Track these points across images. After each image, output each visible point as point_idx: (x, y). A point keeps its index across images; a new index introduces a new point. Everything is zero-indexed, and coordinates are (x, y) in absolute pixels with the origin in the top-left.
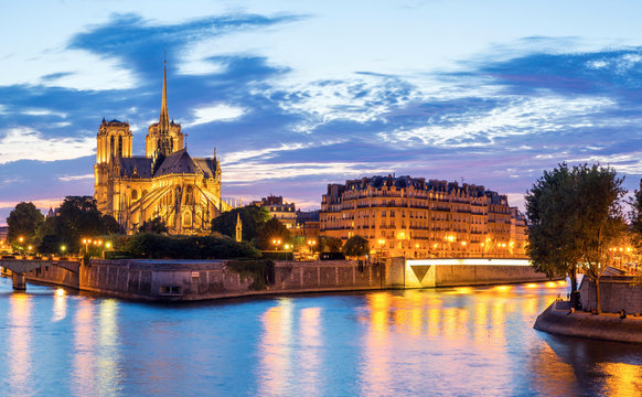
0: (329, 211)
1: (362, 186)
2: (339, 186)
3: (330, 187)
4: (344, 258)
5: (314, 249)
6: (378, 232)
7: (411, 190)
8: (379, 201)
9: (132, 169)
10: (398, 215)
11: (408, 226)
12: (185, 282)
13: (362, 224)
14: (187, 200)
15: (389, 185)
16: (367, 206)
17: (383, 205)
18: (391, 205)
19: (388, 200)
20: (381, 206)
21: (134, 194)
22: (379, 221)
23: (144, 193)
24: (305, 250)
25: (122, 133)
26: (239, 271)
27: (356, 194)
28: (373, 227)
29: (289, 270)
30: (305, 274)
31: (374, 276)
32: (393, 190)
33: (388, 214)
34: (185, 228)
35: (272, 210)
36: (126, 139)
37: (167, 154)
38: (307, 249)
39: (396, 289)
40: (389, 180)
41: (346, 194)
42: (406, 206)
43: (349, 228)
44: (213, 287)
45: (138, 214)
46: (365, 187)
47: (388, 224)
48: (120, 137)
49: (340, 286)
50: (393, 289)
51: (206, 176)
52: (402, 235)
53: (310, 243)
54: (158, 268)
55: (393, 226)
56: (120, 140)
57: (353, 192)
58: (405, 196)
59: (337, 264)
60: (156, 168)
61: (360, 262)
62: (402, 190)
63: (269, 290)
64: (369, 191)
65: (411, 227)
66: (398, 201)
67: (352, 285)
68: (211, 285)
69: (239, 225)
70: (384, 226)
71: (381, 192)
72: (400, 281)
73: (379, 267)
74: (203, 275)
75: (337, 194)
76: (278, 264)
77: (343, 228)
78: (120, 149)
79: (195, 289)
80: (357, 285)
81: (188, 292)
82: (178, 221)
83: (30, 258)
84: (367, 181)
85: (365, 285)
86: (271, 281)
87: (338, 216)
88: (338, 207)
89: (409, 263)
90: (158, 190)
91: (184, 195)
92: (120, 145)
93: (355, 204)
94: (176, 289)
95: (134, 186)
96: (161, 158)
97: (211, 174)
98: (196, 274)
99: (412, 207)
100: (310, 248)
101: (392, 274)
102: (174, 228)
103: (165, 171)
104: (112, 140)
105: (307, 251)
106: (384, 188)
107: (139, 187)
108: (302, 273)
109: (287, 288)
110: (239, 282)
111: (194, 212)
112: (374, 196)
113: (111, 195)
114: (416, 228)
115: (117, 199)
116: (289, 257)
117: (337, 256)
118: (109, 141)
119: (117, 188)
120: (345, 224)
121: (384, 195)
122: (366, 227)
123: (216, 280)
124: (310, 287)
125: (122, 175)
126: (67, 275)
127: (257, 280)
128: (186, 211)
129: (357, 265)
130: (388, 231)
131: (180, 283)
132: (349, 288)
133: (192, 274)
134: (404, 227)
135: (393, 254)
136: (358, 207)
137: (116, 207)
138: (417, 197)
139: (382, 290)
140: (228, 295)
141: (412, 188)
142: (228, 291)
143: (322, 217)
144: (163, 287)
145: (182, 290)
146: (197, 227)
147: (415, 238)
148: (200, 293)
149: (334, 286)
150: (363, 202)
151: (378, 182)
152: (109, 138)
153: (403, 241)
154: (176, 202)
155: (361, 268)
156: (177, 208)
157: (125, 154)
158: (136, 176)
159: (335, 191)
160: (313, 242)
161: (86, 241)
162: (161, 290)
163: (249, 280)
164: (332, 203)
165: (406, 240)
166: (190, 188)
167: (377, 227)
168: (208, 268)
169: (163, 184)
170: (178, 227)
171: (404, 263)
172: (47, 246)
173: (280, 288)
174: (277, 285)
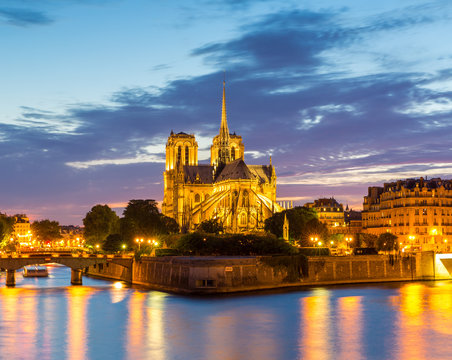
0: (370, 210)
1: (397, 188)
2: (379, 188)
3: (370, 189)
4: (377, 253)
5: (351, 245)
6: (412, 229)
7: (441, 190)
8: (412, 201)
9: (195, 175)
10: (430, 213)
11: (440, 222)
12: (219, 276)
13: (398, 222)
14: (243, 203)
15: (421, 187)
16: (402, 206)
17: (416, 205)
18: (424, 204)
19: (421, 200)
20: (413, 205)
21: (197, 197)
22: (412, 219)
23: (207, 196)
24: (343, 246)
25: (189, 144)
26: (273, 266)
27: (393, 195)
28: (408, 224)
29: (322, 264)
30: (337, 267)
31: (405, 269)
32: (425, 191)
33: (421, 212)
34: (240, 228)
35: (322, 211)
36: (191, 149)
37: (227, 162)
38: (344, 245)
39: (427, 280)
40: (421, 182)
41: (384, 195)
42: (437, 205)
43: (387, 226)
44: (246, 280)
45: (199, 215)
46: (399, 190)
47: (421, 221)
48: (187, 147)
49: (371, 278)
50: (424, 280)
51: (262, 181)
52: (434, 231)
53: (347, 239)
54: (194, 264)
55: (425, 223)
56: (187, 150)
57: (390, 193)
58: (436, 196)
59: (369, 258)
60: (217, 175)
61: (391, 256)
62: (433, 191)
63: (303, 282)
64: (403, 191)
65: (443, 224)
66: (429, 200)
67: (383, 277)
68: (245, 279)
69: (286, 224)
70: (417, 224)
71: (413, 193)
72: (431, 273)
73: (409, 260)
74: (237, 270)
75: (376, 195)
76: (311, 259)
77: (382, 226)
78: (187, 158)
79: (229, 282)
80: (388, 277)
81: (222, 285)
82: (234, 221)
83: (86, 256)
84: (401, 183)
85: (396, 277)
86: (305, 274)
87: (377, 214)
88: (378, 207)
89: (438, 257)
90: (218, 194)
91: (241, 198)
92: (187, 154)
93: (391, 203)
94: (211, 282)
95: (197, 190)
96: (222, 166)
97: (267, 180)
98: (230, 269)
99: (443, 205)
100: (348, 244)
101: (424, 267)
102: (230, 228)
103: (224, 177)
104: (180, 150)
105: (345, 247)
106: (417, 189)
107: (201, 191)
108: (334, 266)
109: (320, 280)
110: (273, 276)
111: (249, 213)
112: (407, 196)
113: (176, 198)
114: (448, 225)
115: (181, 203)
116: (325, 252)
117: (371, 251)
118: (177, 151)
119: (181, 193)
120: (384, 222)
121: (417, 195)
122: (401, 225)
123: (250, 274)
124: (342, 279)
125: (186, 181)
126: (124, 271)
127: (291, 273)
128: (242, 212)
129: (387, 259)
130: (422, 228)
131: (214, 277)
132: (381, 280)
133: (226, 269)
134: (436, 224)
135: (426, 248)
136: (395, 207)
137: (181, 210)
138: (448, 197)
139: (413, 281)
140: (262, 287)
141: (442, 188)
142: (262, 284)
143: (364, 216)
144: (200, 280)
145: (216, 283)
146: (253, 226)
147: (447, 234)
148: (233, 286)
149: (367, 278)
150: (398, 202)
151: (410, 184)
152: (176, 148)
153: (436, 237)
154: (233, 205)
155: (392, 261)
156: (233, 211)
157: (192, 162)
158: (199, 182)
159: (375, 193)
160: (350, 239)
161: (139, 240)
162: (197, 283)
163: (283, 273)
164: (373, 203)
165: (439, 236)
166: (246, 192)
167: (411, 224)
168: (241, 263)
169: (222, 189)
170: (234, 227)
171: (433, 257)
172: (111, 245)
173: (314, 280)
174: (310, 278)
